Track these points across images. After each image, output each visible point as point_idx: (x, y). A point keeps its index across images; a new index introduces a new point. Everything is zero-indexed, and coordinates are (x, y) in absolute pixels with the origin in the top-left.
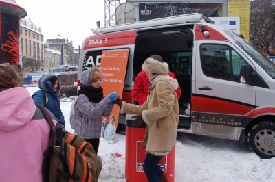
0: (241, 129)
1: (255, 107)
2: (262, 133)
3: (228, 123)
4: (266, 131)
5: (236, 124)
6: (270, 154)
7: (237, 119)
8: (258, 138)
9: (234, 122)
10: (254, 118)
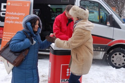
0: (104, 52)
1: (113, 39)
2: (116, 55)
3: (97, 49)
4: (118, 53)
5: (101, 50)
6: (119, 66)
7: (102, 47)
8: (113, 57)
9: (100, 49)
10: (112, 46)
